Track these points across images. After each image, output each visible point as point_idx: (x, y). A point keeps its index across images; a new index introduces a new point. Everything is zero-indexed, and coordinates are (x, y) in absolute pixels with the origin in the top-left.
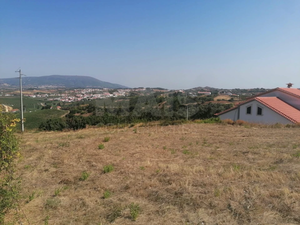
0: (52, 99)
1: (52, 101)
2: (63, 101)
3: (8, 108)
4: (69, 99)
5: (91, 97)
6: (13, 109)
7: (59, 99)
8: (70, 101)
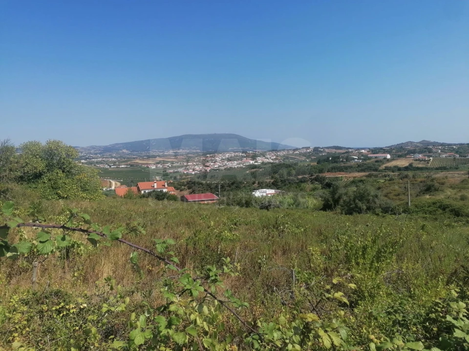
0: (172, 171)
1: (171, 173)
2: (185, 172)
3: (116, 184)
4: (194, 170)
5: (224, 166)
6: (121, 185)
7: (180, 170)
8: (193, 173)
